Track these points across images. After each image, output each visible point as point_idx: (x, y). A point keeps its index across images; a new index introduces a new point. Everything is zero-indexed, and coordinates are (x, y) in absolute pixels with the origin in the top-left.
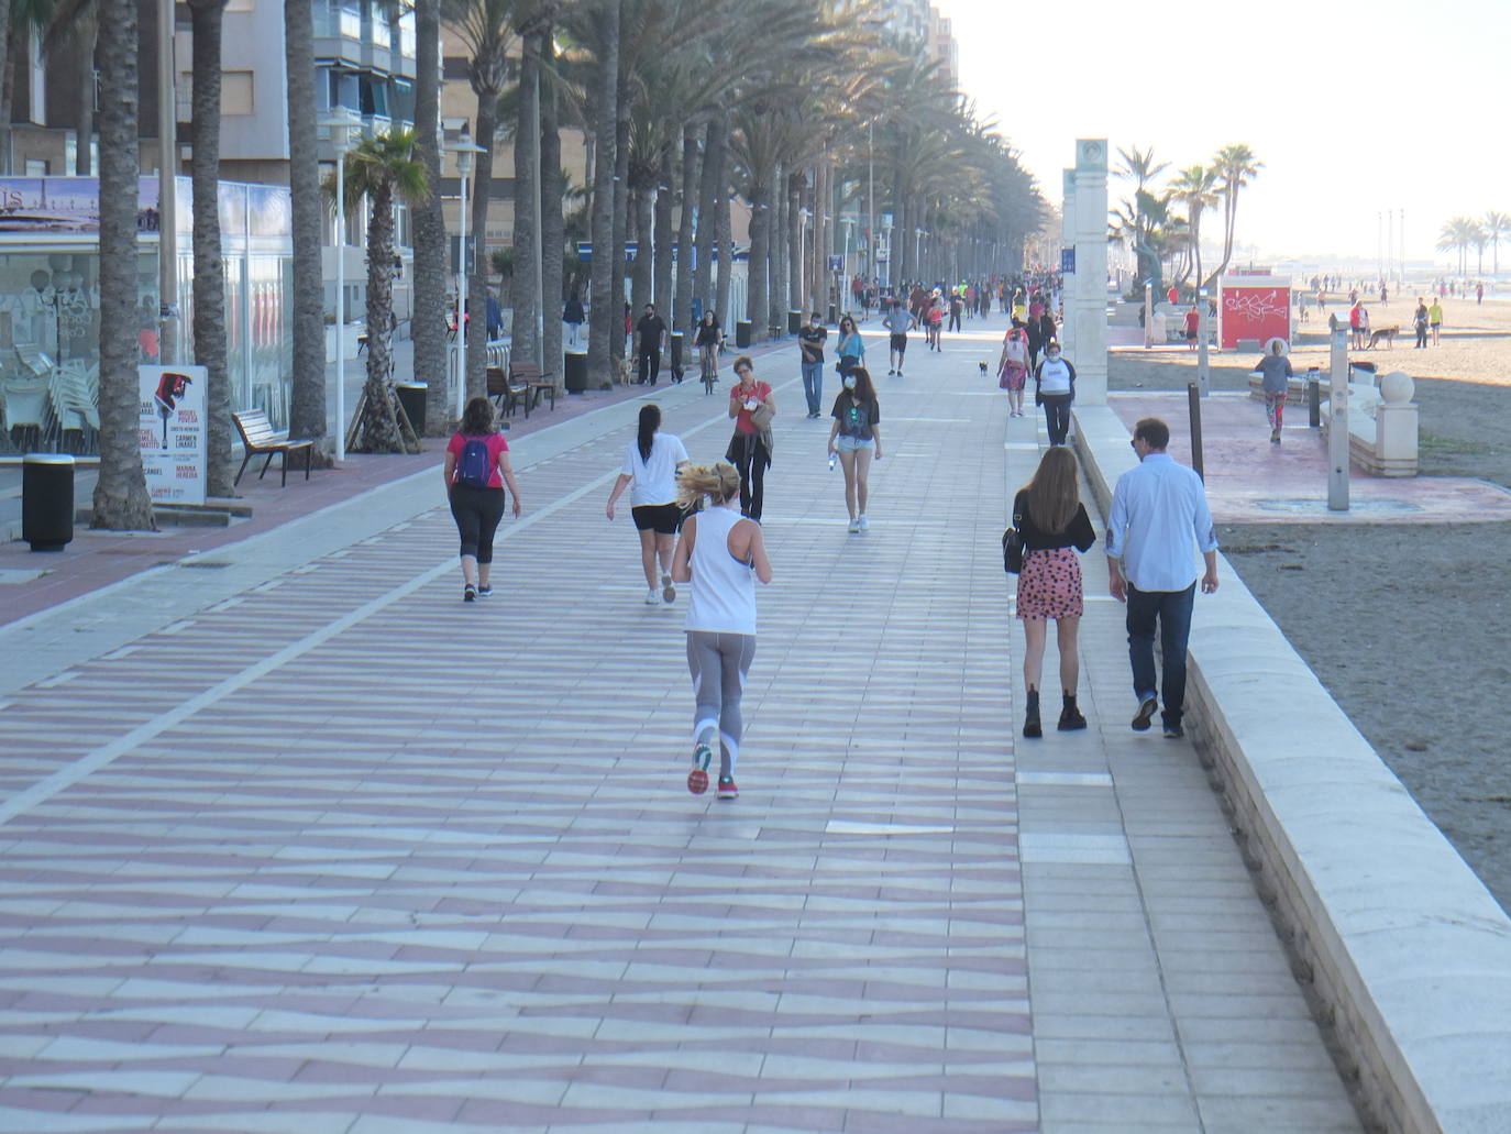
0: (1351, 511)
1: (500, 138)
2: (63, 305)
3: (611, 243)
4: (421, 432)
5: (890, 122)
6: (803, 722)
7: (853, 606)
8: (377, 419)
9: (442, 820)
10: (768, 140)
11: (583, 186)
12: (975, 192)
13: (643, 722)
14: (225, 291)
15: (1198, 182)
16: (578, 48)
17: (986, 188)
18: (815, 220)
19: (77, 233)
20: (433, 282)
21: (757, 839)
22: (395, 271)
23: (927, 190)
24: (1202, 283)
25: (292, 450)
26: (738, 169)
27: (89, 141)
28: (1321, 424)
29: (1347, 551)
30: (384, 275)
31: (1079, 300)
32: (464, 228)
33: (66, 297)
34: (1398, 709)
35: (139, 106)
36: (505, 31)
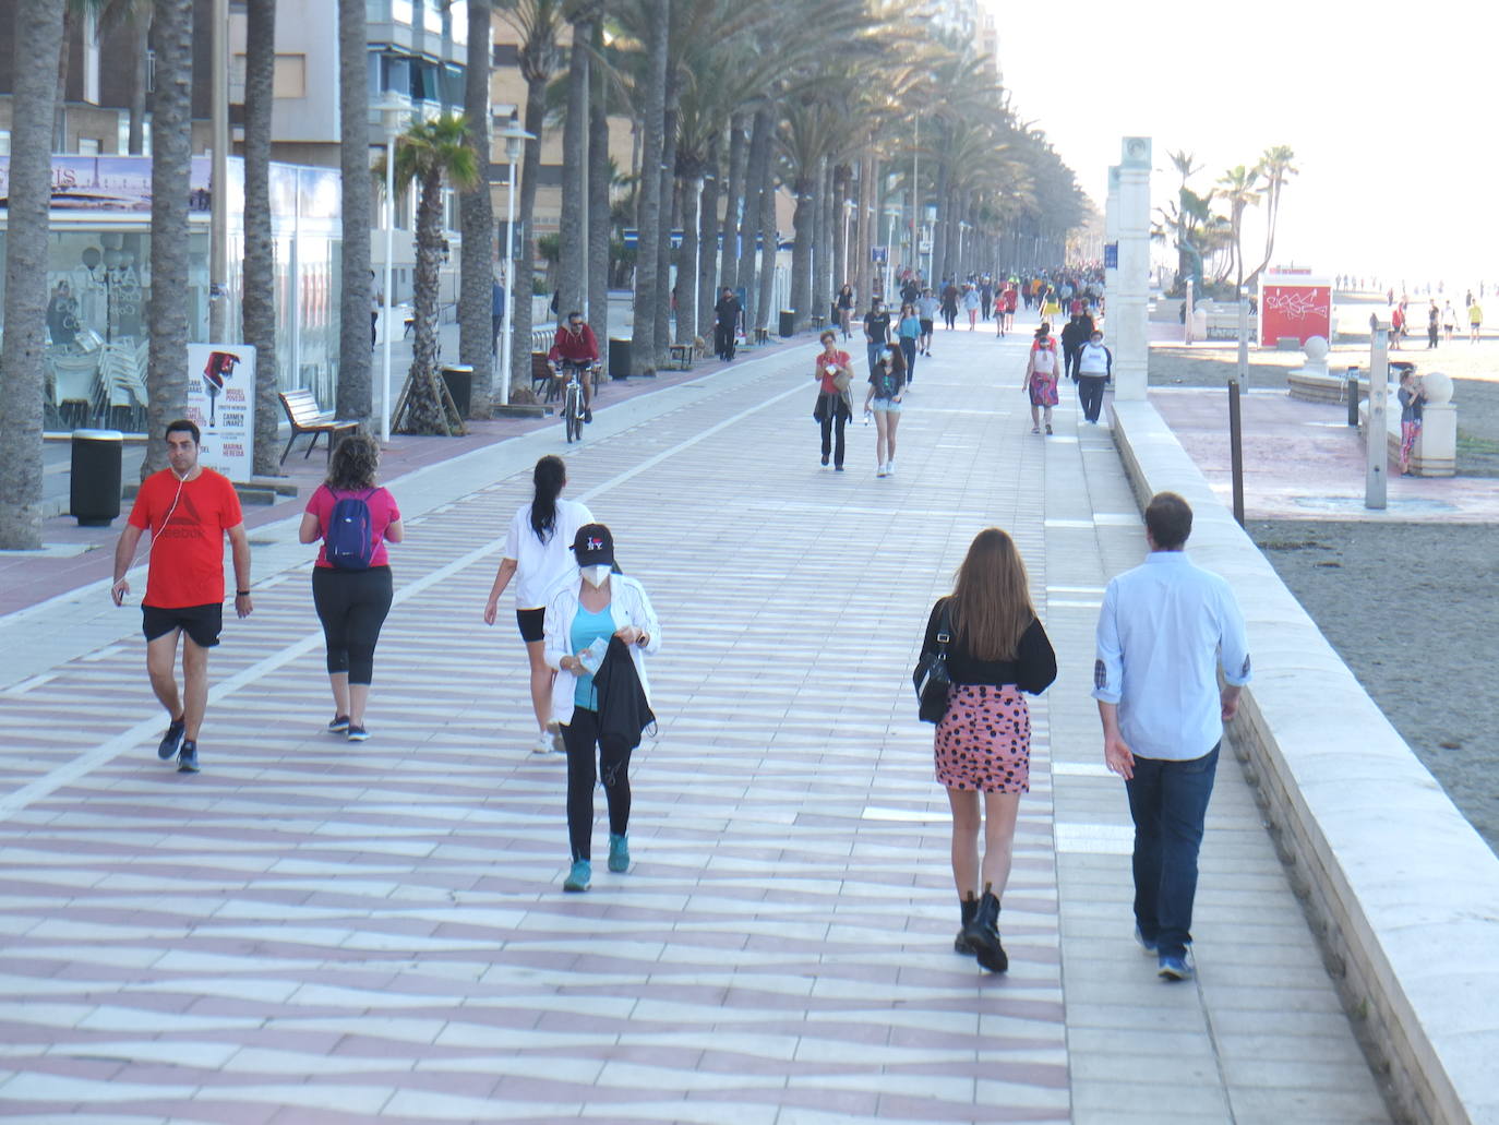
0: (1388, 509)
1: (549, 125)
2: (114, 283)
3: (657, 230)
4: (466, 415)
5: (936, 115)
6: (841, 709)
7: (891, 595)
8: (423, 401)
9: (483, 799)
10: (815, 130)
11: (630, 173)
12: (1019, 186)
13: (682, 705)
14: (274, 272)
15: (1240, 180)
16: (628, 37)
17: (1031, 183)
18: (860, 211)
19: (129, 212)
20: (480, 266)
21: (794, 824)
22: (442, 255)
23: (971, 183)
24: (1243, 282)
25: (338, 430)
26: (784, 160)
27: (142, 121)
28: (1360, 423)
29: (1384, 549)
30: (432, 259)
31: (1121, 296)
32: (512, 214)
33: (117, 275)
34: (1433, 707)
35: (193, 87)
36: (556, 19)
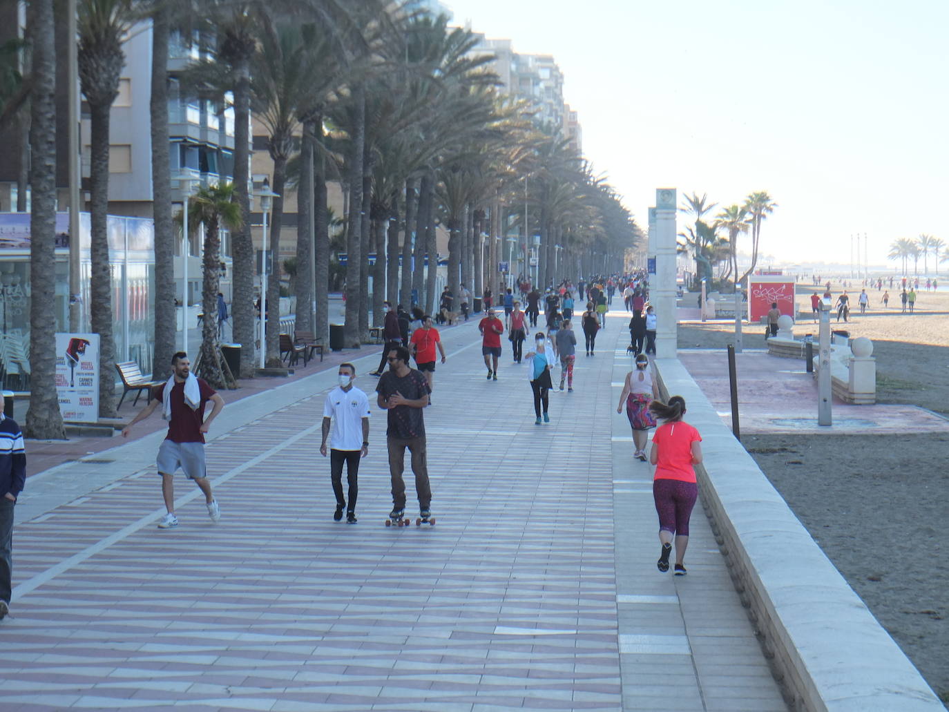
0: (833, 426)
1: (290, 187)
2: (7, 294)
3: (360, 254)
4: (237, 376)
5: (539, 177)
6: (480, 563)
7: (513, 488)
8: (209, 367)
9: (248, 626)
10: (460, 188)
11: (342, 218)
12: (593, 222)
13: (377, 562)
14: (111, 285)
15: (735, 215)
16: (339, 130)
17: (600, 219)
18: (491, 239)
19: (17, 249)
20: (245, 279)
21: (450, 638)
22: (221, 272)
23: (563, 220)
24: (738, 280)
25: (154, 387)
26: (441, 207)
27: (26, 189)
28: (814, 371)
29: (830, 452)
30: (214, 275)
31: (658, 291)
32: (265, 244)
33: (10, 289)
34: (863, 554)
35: (57, 167)
36: (292, 119)
